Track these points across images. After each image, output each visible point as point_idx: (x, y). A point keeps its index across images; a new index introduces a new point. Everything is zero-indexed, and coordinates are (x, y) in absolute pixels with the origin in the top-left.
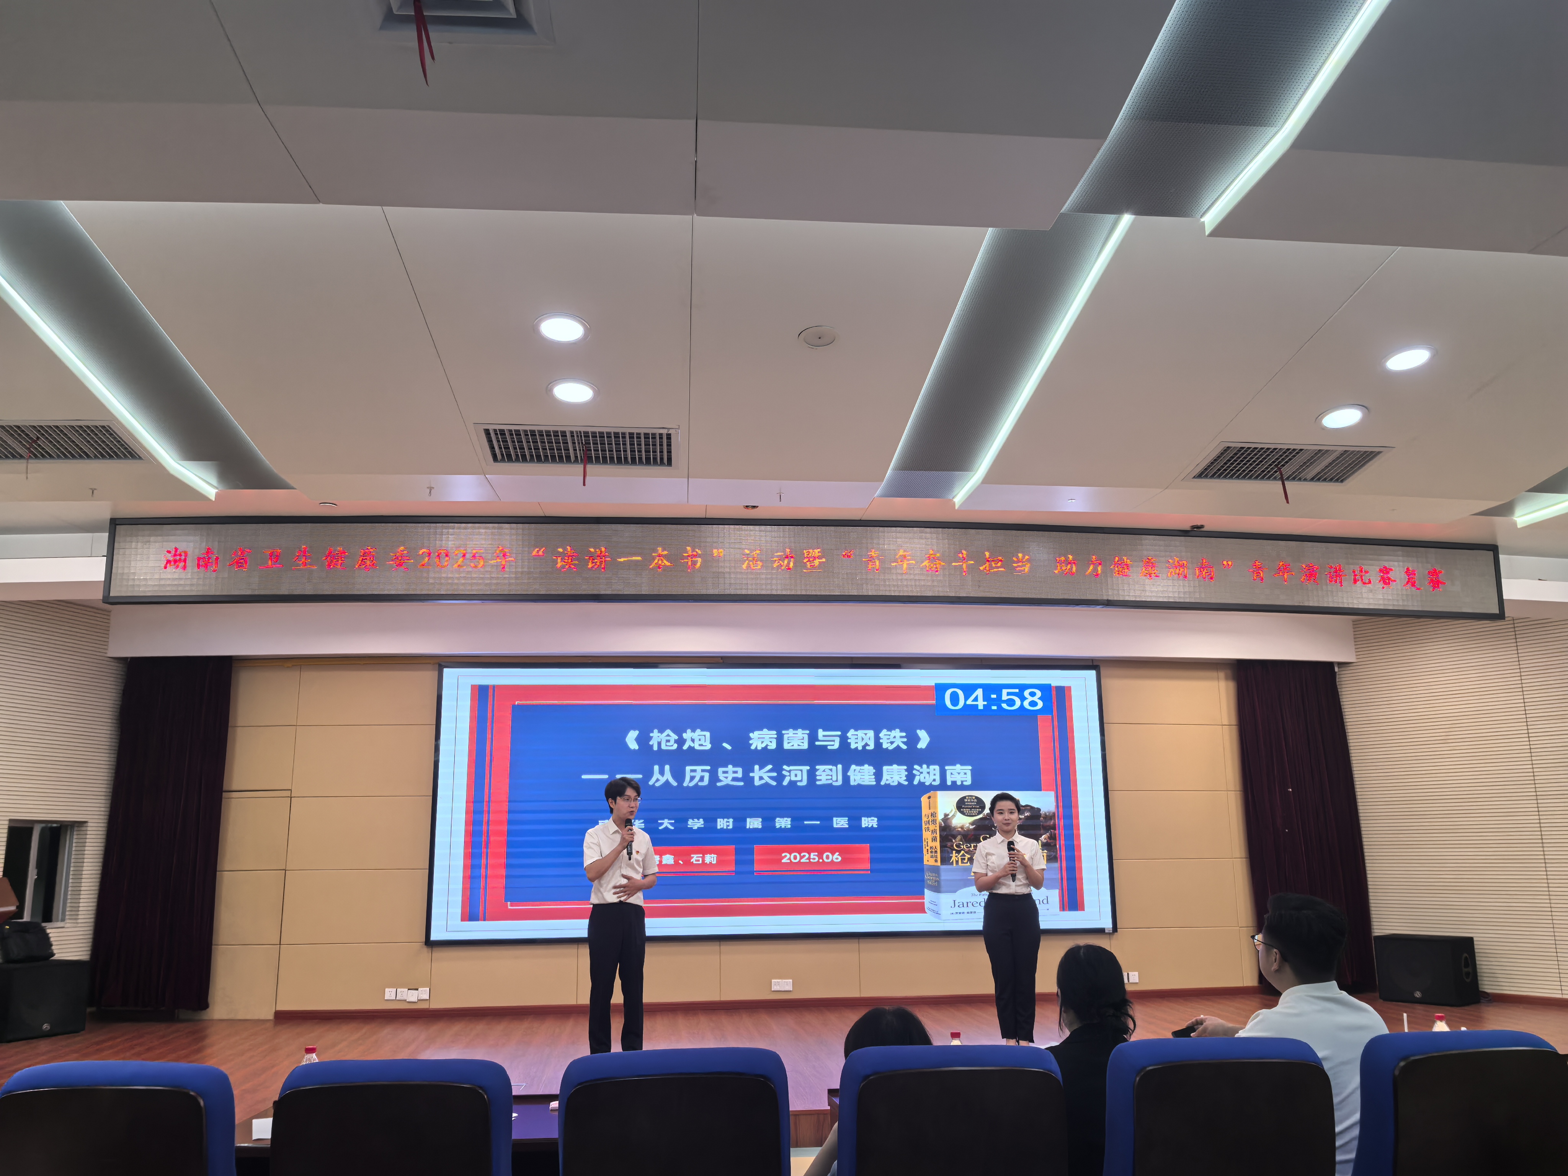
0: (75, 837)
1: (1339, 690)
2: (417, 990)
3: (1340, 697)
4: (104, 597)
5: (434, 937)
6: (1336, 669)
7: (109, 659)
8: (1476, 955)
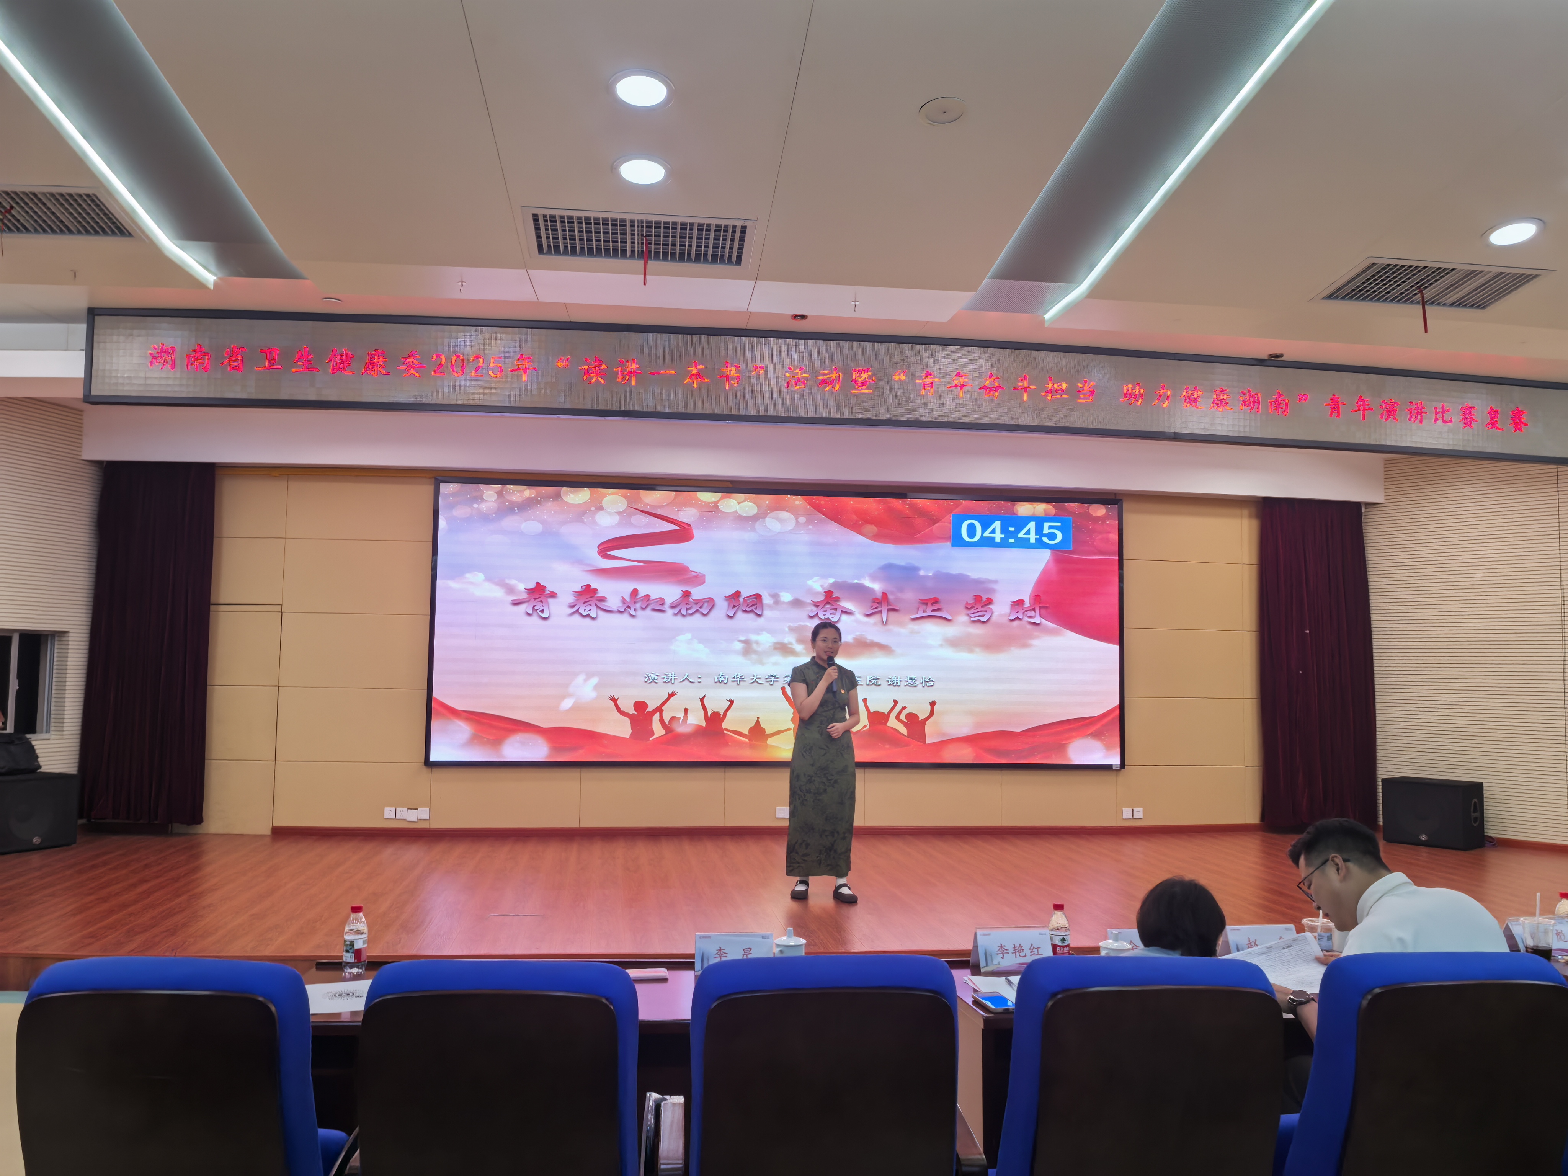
0: (56, 647)
1: (1364, 531)
2: (417, 809)
3: (1365, 538)
4: (84, 396)
5: (433, 758)
6: (1363, 510)
7: (81, 462)
8: (1485, 800)
